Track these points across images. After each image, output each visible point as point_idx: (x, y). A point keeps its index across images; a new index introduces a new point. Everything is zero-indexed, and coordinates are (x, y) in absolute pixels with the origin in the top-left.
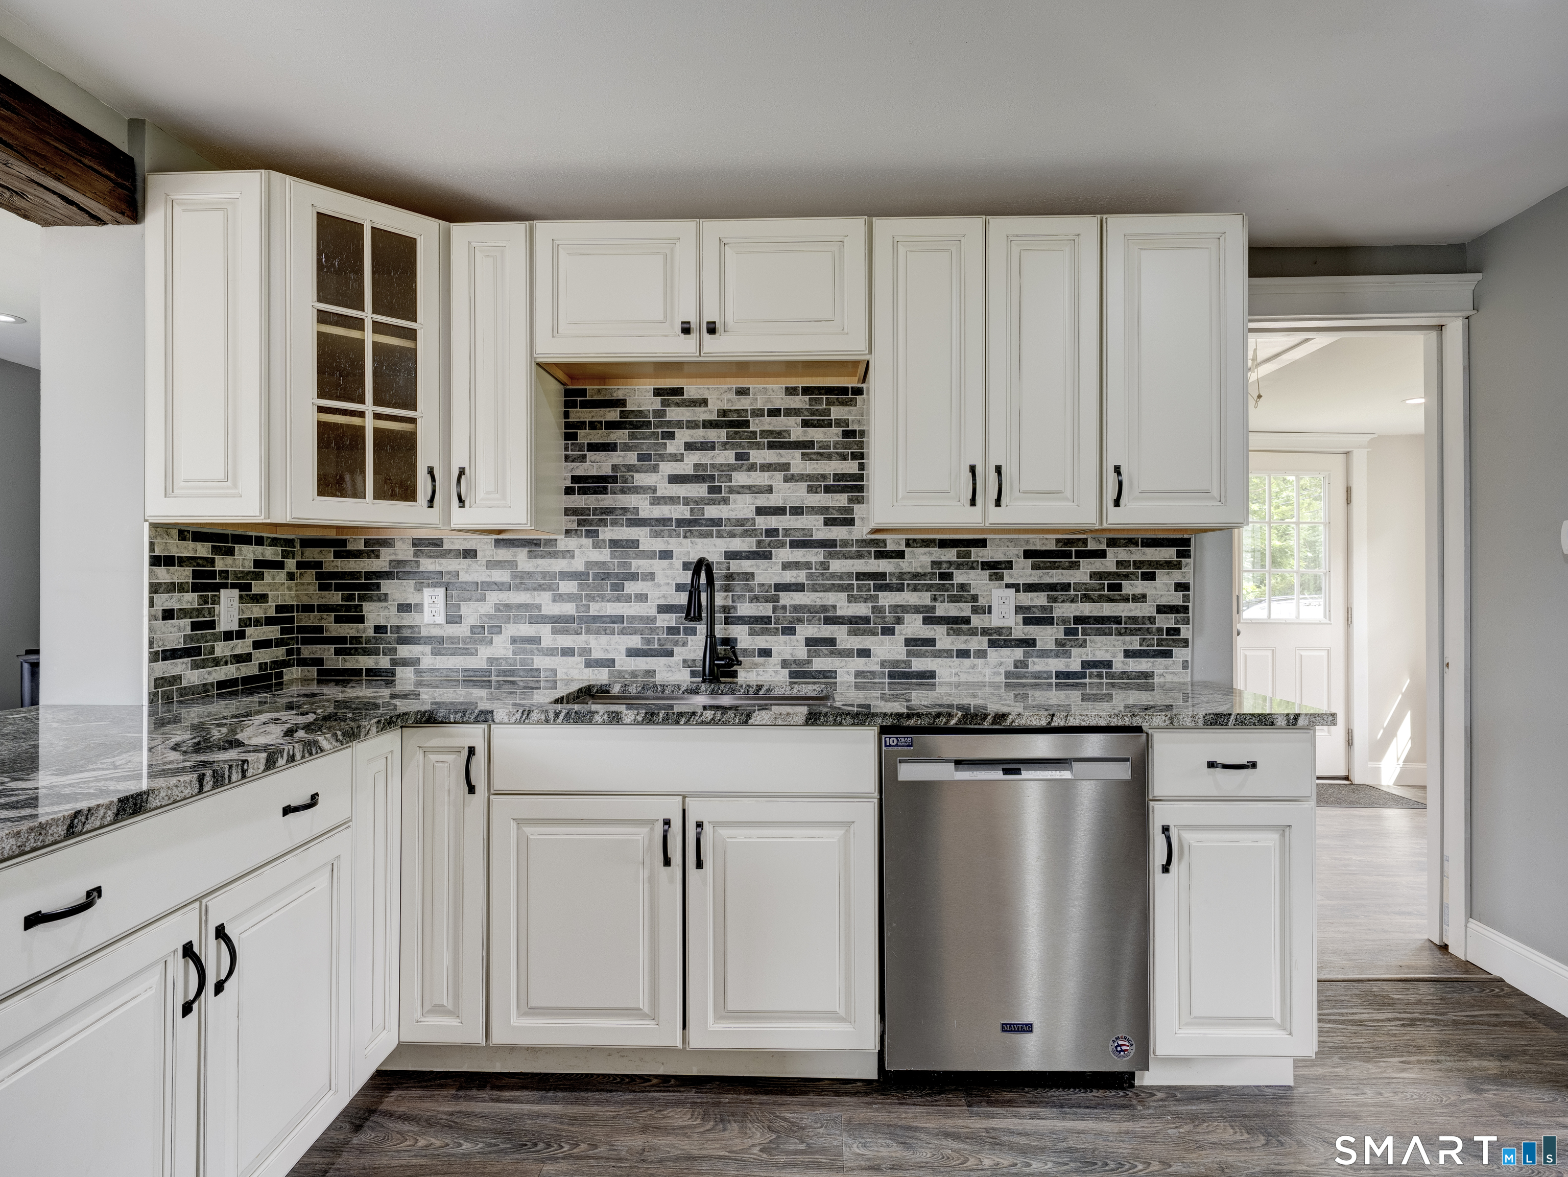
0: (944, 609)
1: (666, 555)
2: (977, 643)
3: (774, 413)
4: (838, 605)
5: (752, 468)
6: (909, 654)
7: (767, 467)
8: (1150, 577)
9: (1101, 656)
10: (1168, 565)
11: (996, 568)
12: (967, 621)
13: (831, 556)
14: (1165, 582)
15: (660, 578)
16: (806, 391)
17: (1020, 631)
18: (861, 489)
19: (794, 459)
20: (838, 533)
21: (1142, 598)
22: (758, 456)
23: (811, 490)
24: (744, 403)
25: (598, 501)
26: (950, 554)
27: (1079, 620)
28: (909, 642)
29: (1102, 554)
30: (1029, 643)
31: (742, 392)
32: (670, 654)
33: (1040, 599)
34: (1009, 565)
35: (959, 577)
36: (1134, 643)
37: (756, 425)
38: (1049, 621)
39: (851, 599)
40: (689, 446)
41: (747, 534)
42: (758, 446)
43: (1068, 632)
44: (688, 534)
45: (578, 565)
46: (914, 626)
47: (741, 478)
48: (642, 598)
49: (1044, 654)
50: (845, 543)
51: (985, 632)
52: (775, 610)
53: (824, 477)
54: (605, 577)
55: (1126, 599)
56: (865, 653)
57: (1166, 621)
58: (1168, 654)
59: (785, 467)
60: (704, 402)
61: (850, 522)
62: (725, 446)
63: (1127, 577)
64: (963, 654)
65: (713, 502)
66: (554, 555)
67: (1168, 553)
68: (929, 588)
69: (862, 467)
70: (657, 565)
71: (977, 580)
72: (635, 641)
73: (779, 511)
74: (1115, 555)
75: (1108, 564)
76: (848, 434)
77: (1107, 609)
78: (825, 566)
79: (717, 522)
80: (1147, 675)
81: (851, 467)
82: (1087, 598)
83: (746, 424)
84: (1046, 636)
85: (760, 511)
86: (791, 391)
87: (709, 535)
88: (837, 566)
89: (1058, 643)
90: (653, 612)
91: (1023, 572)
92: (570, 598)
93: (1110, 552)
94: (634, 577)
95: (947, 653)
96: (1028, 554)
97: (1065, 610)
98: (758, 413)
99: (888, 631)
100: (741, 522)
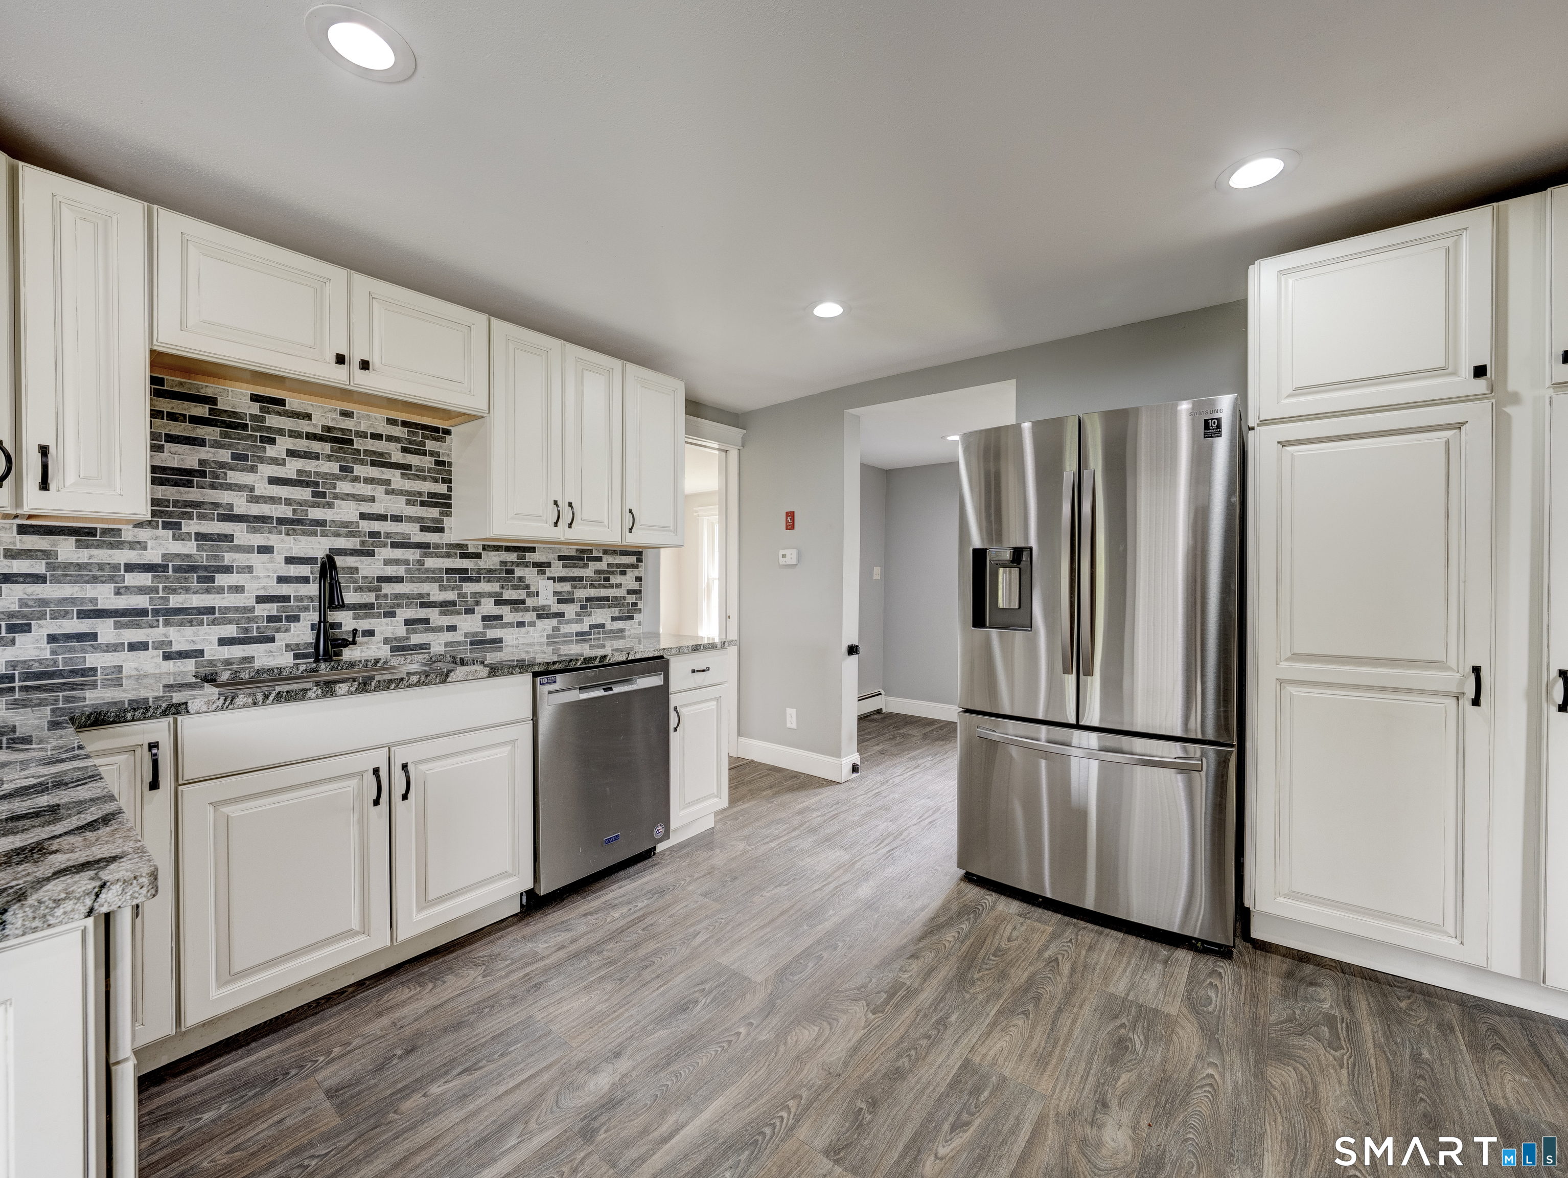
0: (509, 594)
1: (266, 550)
2: (530, 616)
3: (377, 437)
4: (432, 593)
5: (356, 479)
6: (485, 627)
7: (369, 481)
8: (623, 573)
9: (600, 621)
10: (634, 566)
11: (541, 567)
12: (523, 602)
13: (426, 555)
14: (631, 574)
15: (259, 570)
16: (405, 424)
17: (556, 608)
18: (449, 506)
19: (394, 476)
20: (431, 538)
21: (619, 586)
22: (360, 470)
23: (408, 502)
24: (347, 424)
25: (181, 493)
26: (512, 557)
27: (588, 599)
28: (484, 618)
29: (599, 559)
30: (560, 615)
31: (346, 414)
32: (272, 640)
33: (566, 587)
34: (549, 565)
35: (519, 572)
36: (616, 612)
37: (358, 444)
38: (571, 601)
39: (442, 588)
40: (291, 453)
41: (351, 534)
42: (362, 462)
43: (583, 607)
44: (291, 532)
45: (153, 556)
46: (488, 607)
47: (344, 487)
48: (239, 589)
49: (569, 622)
50: (437, 546)
51: (535, 609)
52: (377, 598)
53: (420, 494)
54: (193, 569)
55: (612, 586)
56: (452, 628)
57: (631, 599)
58: (631, 618)
59: (387, 482)
60: (308, 417)
61: (441, 530)
62: (329, 458)
63: (612, 573)
64: (521, 624)
65: (318, 505)
66: (119, 545)
67: (632, 560)
68: (498, 580)
69: (450, 489)
70: (256, 560)
71: (529, 574)
72: (231, 631)
73: (382, 518)
74: (608, 559)
75: (603, 565)
76: (438, 463)
77: (603, 593)
78: (420, 563)
79: (321, 523)
80: (622, 631)
81: (441, 488)
82: (592, 586)
83: (351, 442)
84: (570, 610)
85: (363, 516)
86: (391, 422)
87: (314, 534)
88: (430, 563)
89: (578, 614)
90: (251, 602)
91: (557, 570)
92: (142, 590)
93: (605, 558)
94: (228, 570)
95: (510, 625)
96: (561, 558)
97: (581, 594)
98: (362, 435)
99: (469, 611)
100: (346, 524)
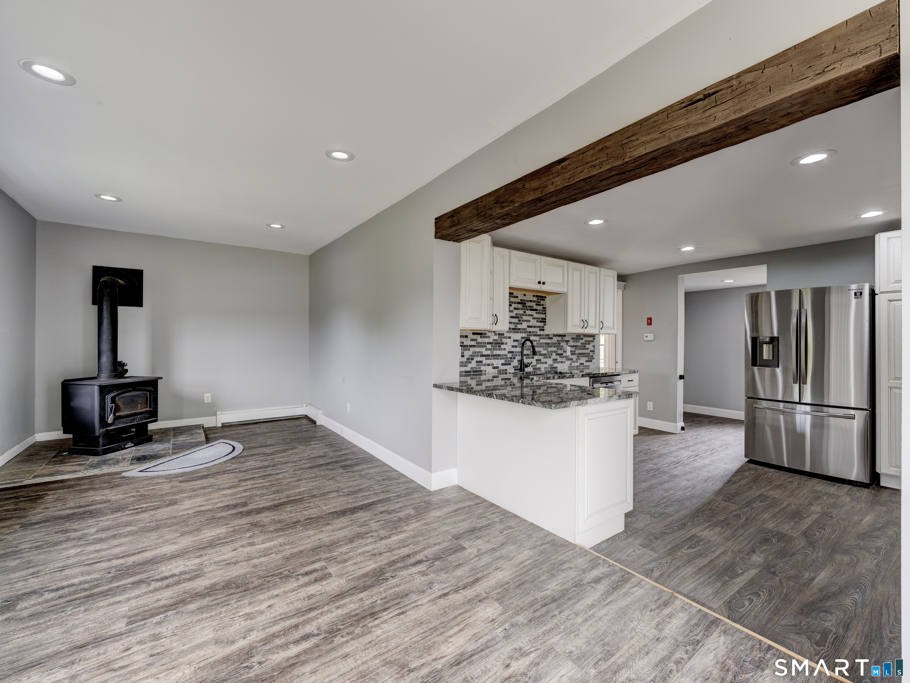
0: (559, 352)
1: (510, 338)
2: (564, 360)
3: (531, 301)
4: (542, 351)
5: (526, 315)
6: (554, 363)
7: (529, 315)
8: (589, 344)
9: (582, 362)
10: (593, 341)
11: (567, 342)
12: (562, 354)
13: (540, 338)
14: (592, 344)
15: (508, 344)
16: (537, 296)
17: (571, 357)
18: (545, 322)
19: (534, 313)
20: (541, 333)
21: (588, 349)
22: (528, 312)
23: (537, 321)
24: (525, 298)
26: (560, 338)
27: (579, 354)
28: (554, 360)
29: (582, 339)
30: (572, 359)
31: (525, 295)
32: (510, 364)
33: (573, 349)
34: (569, 341)
35: (562, 344)
37: (528, 304)
38: (575, 354)
39: (544, 349)
40: (515, 309)
41: (526, 332)
42: (527, 310)
43: (578, 357)
45: (491, 340)
46: (554, 356)
47: (524, 318)
48: (505, 349)
49: (574, 362)
50: (543, 335)
51: (565, 357)
53: (539, 318)
54: (497, 343)
55: (586, 349)
56: (546, 363)
57: (591, 354)
58: (591, 361)
59: (532, 315)
60: (517, 297)
61: (543, 330)
62: (522, 309)
63: (586, 344)
64: (562, 362)
65: (519, 324)
66: (486, 337)
67: (591, 339)
68: (557, 346)
69: (546, 316)
70: (507, 340)
71: (563, 344)
72: (503, 361)
73: (531, 327)
74: (585, 339)
75: (583, 341)
76: (544, 308)
77: (584, 351)
78: (539, 341)
79: (519, 329)
80: (589, 366)
81: (544, 316)
82: (581, 349)
83: (525, 304)
84: (574, 357)
85: (528, 327)
86: (534, 296)
87: (518, 332)
88: (542, 341)
89: (576, 359)
90: (507, 353)
91: (571, 343)
92: (490, 349)
94: (503, 344)
95: (559, 362)
96: (572, 339)
97: (578, 352)
98: (528, 301)
99: (550, 357)
100: (524, 329)
